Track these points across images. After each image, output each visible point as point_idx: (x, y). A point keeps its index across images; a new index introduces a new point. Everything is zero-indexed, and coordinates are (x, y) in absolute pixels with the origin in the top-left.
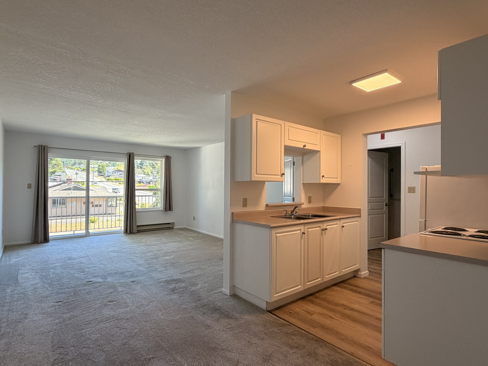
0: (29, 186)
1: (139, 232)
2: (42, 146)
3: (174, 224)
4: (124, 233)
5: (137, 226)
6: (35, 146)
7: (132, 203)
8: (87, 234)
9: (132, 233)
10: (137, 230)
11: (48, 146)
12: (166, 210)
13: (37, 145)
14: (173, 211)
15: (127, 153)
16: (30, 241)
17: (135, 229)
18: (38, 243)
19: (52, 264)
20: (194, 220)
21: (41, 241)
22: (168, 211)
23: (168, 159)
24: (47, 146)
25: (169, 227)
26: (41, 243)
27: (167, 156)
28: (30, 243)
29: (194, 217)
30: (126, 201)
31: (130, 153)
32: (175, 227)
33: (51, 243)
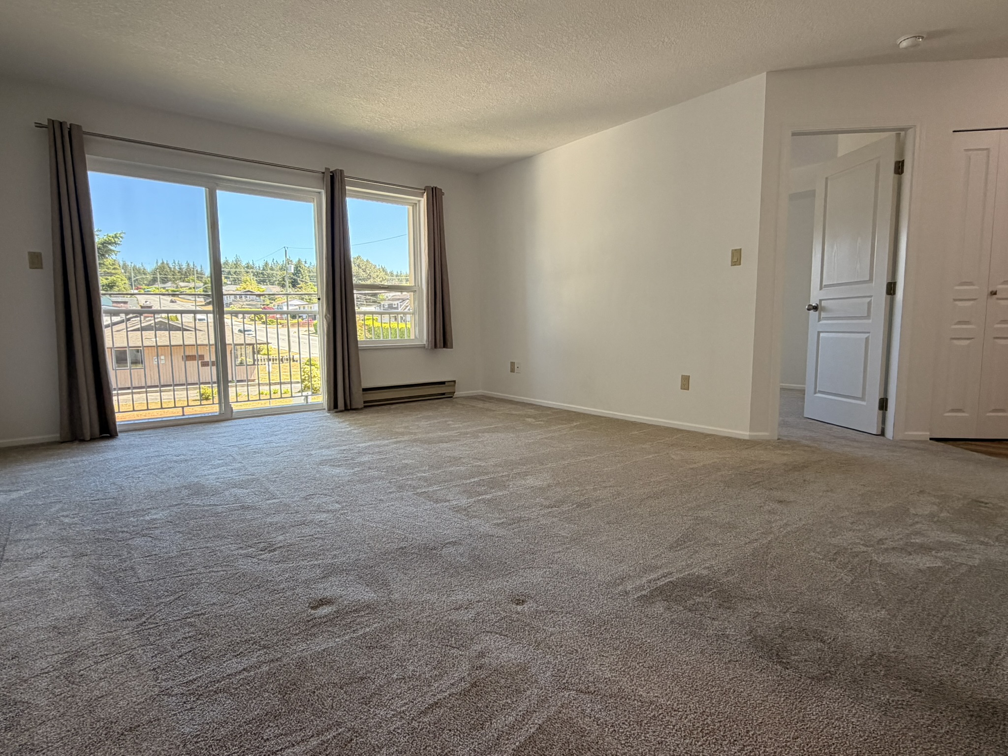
0: (35, 260)
1: (369, 405)
2: (61, 124)
3: (454, 385)
4: (329, 410)
5: (365, 390)
6: (39, 126)
7: (345, 321)
8: (226, 415)
9: (352, 409)
10: (365, 402)
11: (84, 130)
12: (436, 346)
13: (46, 123)
14: (452, 348)
15: (324, 171)
16: (56, 436)
17: (359, 399)
18: (83, 441)
19: (134, 513)
20: (512, 370)
21: (91, 435)
22: (440, 348)
23: (435, 197)
24: (79, 127)
25: (444, 394)
26: (93, 439)
27: (432, 188)
28: (58, 439)
29: (513, 364)
30: (330, 316)
31: (331, 172)
32: (457, 394)
33: (122, 440)
